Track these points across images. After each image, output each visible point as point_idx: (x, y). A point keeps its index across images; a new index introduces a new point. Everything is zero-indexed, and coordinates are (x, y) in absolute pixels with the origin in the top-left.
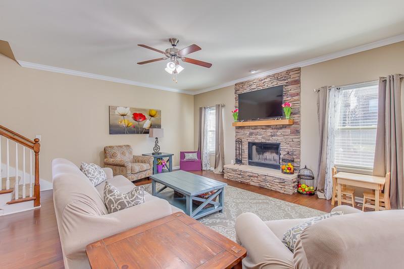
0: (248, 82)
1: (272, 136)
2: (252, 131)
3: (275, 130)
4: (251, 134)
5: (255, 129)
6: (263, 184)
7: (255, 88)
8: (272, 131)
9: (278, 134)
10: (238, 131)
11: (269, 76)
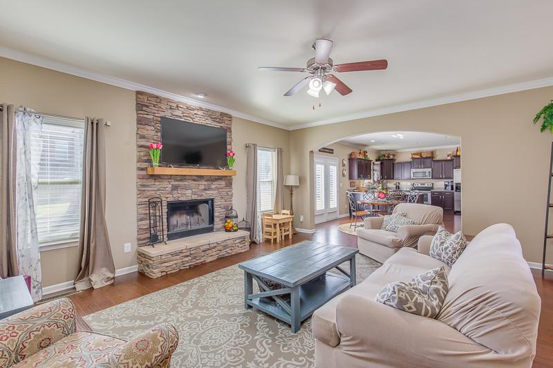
0: (168, 101)
1: (205, 189)
2: (177, 183)
3: (210, 183)
4: (175, 188)
5: (180, 180)
6: (223, 253)
7: (181, 117)
8: (206, 183)
9: (213, 187)
10: (145, 182)
11: (201, 109)
